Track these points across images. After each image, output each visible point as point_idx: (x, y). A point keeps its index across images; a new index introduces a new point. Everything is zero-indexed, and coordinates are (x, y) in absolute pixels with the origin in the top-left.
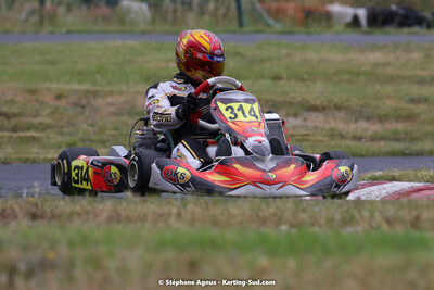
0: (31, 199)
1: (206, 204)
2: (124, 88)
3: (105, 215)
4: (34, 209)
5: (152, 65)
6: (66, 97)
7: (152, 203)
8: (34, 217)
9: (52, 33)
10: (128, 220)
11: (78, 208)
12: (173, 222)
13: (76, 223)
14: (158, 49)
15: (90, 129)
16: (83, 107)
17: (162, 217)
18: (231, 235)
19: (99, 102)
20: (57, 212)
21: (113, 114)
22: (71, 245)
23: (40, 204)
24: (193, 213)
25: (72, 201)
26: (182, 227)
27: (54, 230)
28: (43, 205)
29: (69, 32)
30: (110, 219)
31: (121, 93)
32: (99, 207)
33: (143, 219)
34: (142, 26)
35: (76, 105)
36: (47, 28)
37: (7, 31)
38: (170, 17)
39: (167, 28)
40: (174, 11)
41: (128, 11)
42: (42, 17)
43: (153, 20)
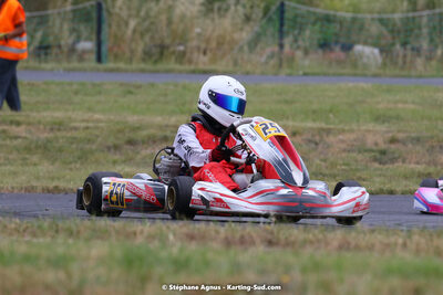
0: (267, 226)
1: (431, 235)
2: (354, 126)
3: (335, 243)
4: (269, 237)
5: (381, 106)
6: (301, 134)
7: (380, 233)
8: (270, 243)
9: (290, 75)
10: (358, 248)
11: (311, 236)
12: (400, 253)
13: (308, 250)
14: (389, 91)
15: (323, 163)
16: (316, 144)
17: (389, 247)
19: (331, 139)
20: (292, 239)
21: (344, 150)
22: (304, 270)
23: (275, 231)
24: (418, 244)
25: (305, 231)
26: (408, 257)
27: (288, 256)
28: (278, 233)
29: (305, 74)
30: (341, 247)
31: (352, 131)
32: (330, 235)
33: (371, 248)
34: (374, 70)
35: (310, 141)
36: (286, 70)
37: (248, 73)
38: (400, 61)
39: (397, 72)
40: (405, 56)
41: (361, 55)
42: (281, 60)
43: (384, 64)
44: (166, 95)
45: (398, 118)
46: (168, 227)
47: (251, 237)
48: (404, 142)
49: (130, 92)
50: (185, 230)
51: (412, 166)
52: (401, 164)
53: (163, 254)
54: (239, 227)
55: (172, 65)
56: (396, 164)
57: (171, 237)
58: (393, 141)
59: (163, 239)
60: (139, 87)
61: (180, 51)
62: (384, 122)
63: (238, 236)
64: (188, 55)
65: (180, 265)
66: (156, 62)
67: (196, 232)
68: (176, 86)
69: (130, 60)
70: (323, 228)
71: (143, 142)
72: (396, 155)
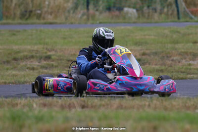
0: (82, 99)
1: (162, 100)
3: (115, 106)
4: (83, 104)
5: (137, 37)
8: (83, 107)
9: (93, 23)
10: (126, 108)
11: (103, 103)
12: (147, 109)
13: (102, 109)
14: (141, 30)
17: (141, 107)
18: (172, 114)
20: (94, 104)
22: (100, 119)
23: (86, 101)
24: (156, 105)
25: (100, 100)
26: (150, 111)
27: (92, 113)
28: (88, 101)
29: (100, 23)
30: (118, 108)
32: (113, 102)
33: (133, 107)
34: (134, 20)
36: (91, 21)
37: (72, 23)
38: (146, 15)
39: (145, 20)
40: (149, 13)
41: (127, 13)
42: (88, 16)
43: (139, 17)
44: (32, 35)
45: (146, 43)
46: (33, 101)
47: (74, 104)
48: (149, 55)
49: (14, 35)
50: (41, 101)
51: (154, 66)
52: (148, 65)
53: (30, 114)
54: (68, 99)
55: (35, 20)
56: (146, 66)
57: (35, 105)
58: (144, 54)
59: (31, 107)
60: (19, 32)
61: (38, 14)
62: (139, 45)
63: (68, 104)
64: (43, 15)
65: (39, 119)
66: (27, 19)
67: (47, 102)
68: (37, 30)
69: (14, 19)
70: (109, 98)
71: (21, 59)
72: (145, 61)
